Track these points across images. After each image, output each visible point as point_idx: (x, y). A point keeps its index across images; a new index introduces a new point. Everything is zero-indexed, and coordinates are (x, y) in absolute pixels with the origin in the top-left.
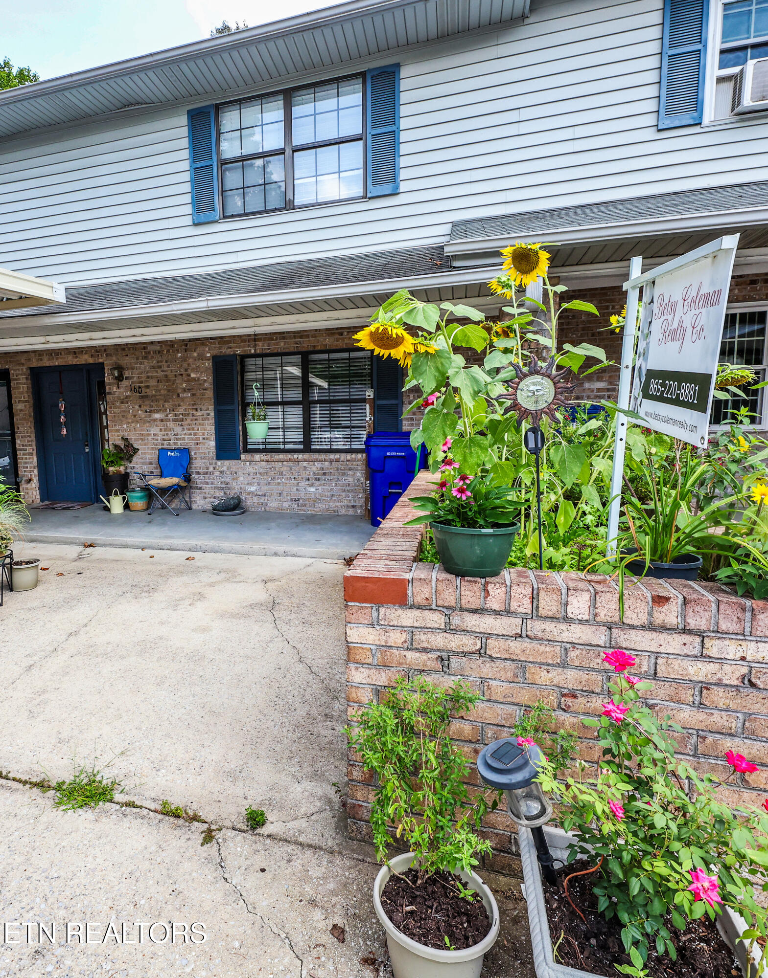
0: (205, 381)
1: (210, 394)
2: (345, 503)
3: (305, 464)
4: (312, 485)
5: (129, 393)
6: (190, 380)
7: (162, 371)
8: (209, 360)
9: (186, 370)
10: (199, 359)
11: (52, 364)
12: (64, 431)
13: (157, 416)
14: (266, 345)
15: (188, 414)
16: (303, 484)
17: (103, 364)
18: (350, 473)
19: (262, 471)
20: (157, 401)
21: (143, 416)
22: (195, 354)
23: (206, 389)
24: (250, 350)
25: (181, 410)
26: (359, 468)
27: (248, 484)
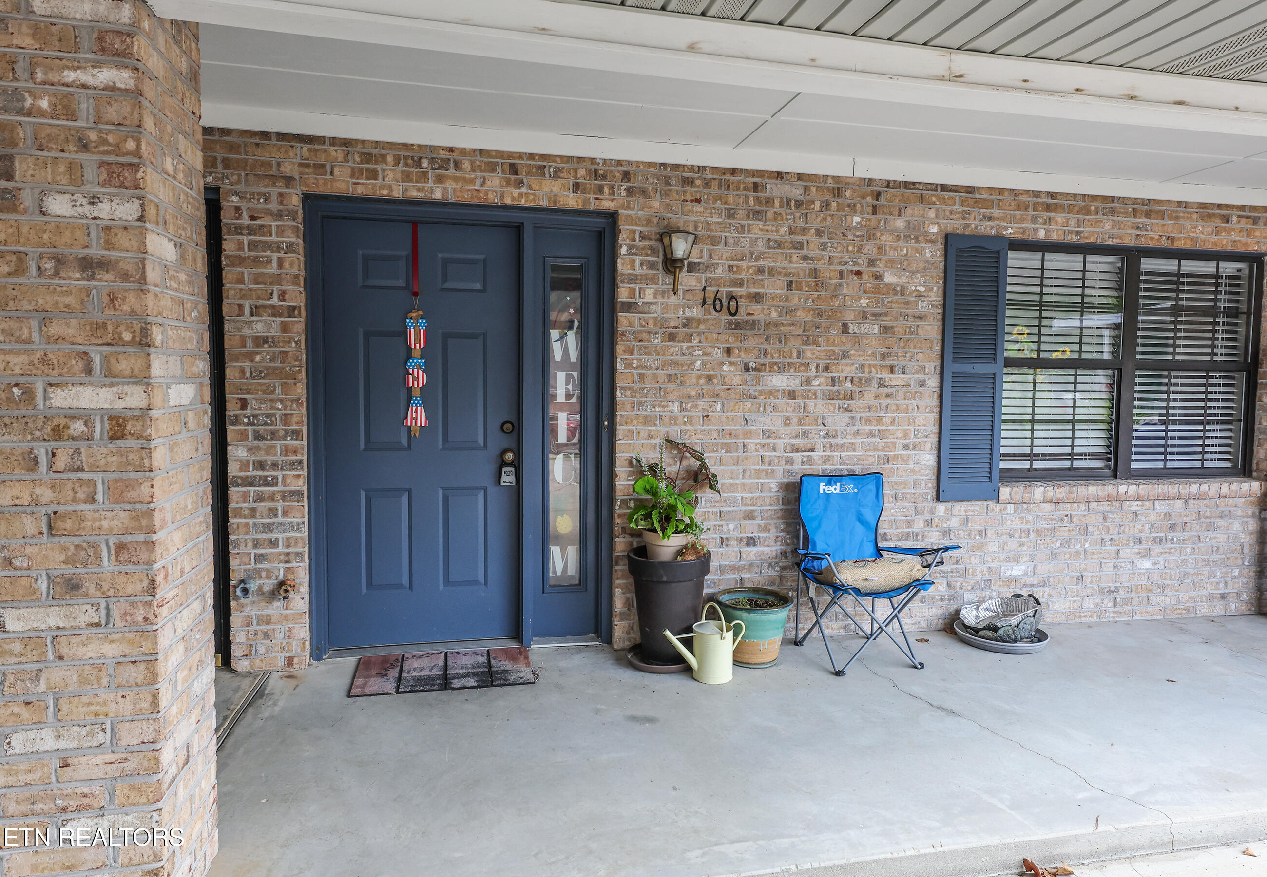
0: (920, 296)
1: (931, 330)
2: (1209, 589)
3: (1135, 506)
4: (1146, 554)
5: (696, 312)
6: (880, 289)
7: (805, 258)
8: (933, 242)
9: (872, 262)
10: (907, 237)
11: (414, 194)
12: (418, 416)
13: (779, 381)
14: (1072, 223)
15: (869, 381)
16: (1128, 552)
17: (612, 217)
18: (1222, 523)
19: (1043, 524)
20: (783, 339)
21: (737, 380)
22: (900, 223)
23: (920, 318)
24: (1036, 231)
25: (847, 369)
26: (1239, 513)
27: (1008, 559)
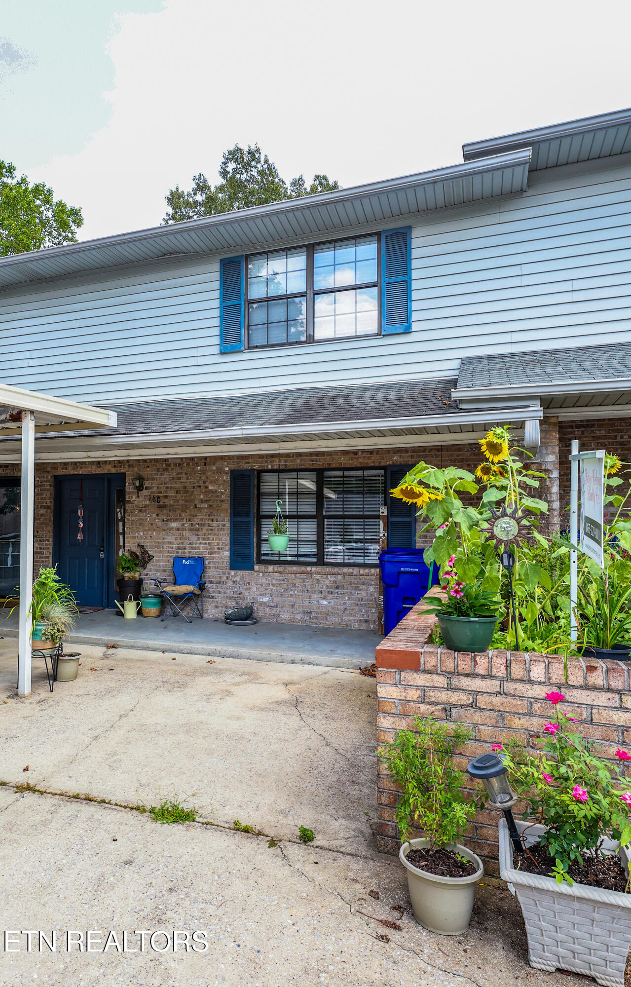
0: (222, 493)
1: (227, 505)
2: (358, 617)
3: (318, 577)
4: (324, 598)
5: (147, 503)
6: (207, 491)
7: (181, 483)
8: (227, 474)
9: (204, 482)
10: (217, 472)
11: (75, 473)
12: (80, 536)
13: (174, 525)
14: (283, 461)
15: (204, 525)
16: (316, 596)
17: (125, 474)
18: (363, 587)
19: (274, 582)
20: (175, 510)
21: (160, 525)
22: (214, 468)
23: (222, 501)
24: (267, 466)
25: (197, 520)
26: (373, 583)
27: (261, 595)
